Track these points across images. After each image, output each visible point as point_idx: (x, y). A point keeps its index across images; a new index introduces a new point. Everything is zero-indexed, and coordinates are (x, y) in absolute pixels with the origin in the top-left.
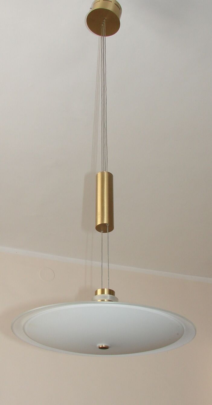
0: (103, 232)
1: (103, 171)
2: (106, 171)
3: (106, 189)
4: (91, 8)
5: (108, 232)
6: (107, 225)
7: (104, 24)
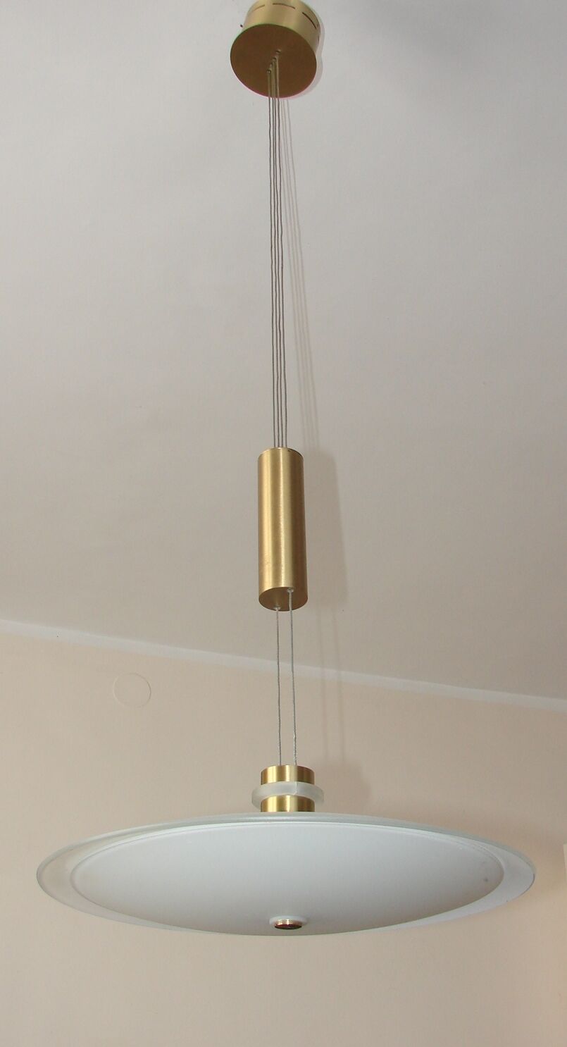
0: (279, 608)
1: (277, 446)
2: (284, 446)
3: (284, 497)
4: (241, 26)
5: (290, 609)
6: (289, 591)
7: (276, 66)
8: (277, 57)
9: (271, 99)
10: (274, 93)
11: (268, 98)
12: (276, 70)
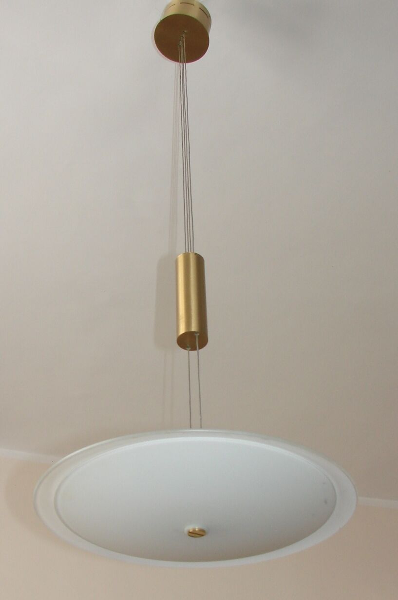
0: (190, 349)
1: (187, 251)
2: (192, 251)
6: (196, 335)
7: (183, 42)
8: (184, 36)
9: (181, 64)
10: (182, 59)
11: (179, 63)
12: (183, 44)
